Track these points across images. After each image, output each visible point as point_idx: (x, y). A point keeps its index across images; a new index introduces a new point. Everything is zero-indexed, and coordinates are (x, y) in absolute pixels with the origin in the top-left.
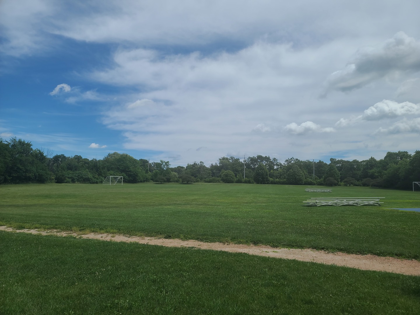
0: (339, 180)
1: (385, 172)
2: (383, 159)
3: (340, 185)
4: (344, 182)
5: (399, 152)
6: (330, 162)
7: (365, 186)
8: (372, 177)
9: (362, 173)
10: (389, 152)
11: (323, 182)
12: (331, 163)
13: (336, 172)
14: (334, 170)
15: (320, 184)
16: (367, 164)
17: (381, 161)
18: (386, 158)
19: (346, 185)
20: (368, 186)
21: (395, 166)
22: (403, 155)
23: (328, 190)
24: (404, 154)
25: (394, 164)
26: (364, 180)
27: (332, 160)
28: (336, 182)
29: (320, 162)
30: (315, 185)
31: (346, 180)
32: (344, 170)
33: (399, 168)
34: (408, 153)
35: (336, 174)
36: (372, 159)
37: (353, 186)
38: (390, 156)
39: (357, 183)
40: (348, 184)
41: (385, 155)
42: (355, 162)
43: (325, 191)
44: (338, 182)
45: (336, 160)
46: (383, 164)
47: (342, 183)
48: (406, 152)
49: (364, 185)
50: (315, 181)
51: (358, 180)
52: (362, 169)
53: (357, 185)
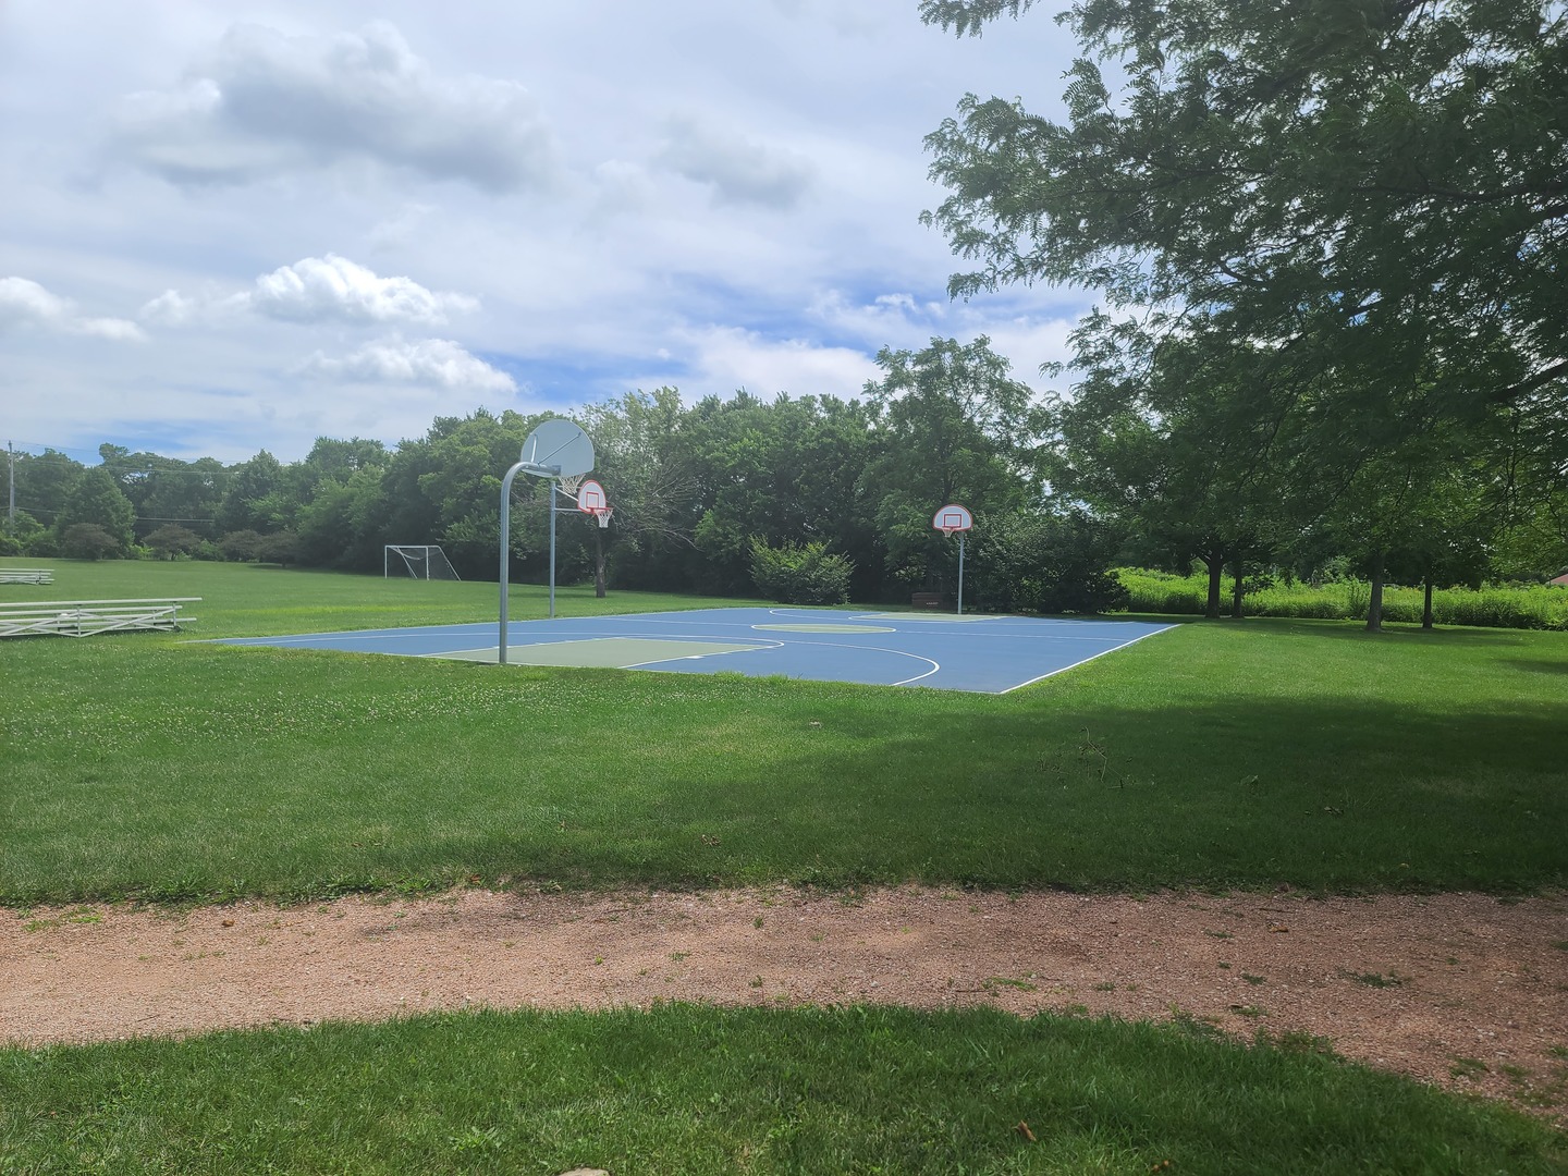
0: (130, 535)
1: (307, 508)
2: (303, 463)
3: (132, 556)
4: (150, 543)
5: (354, 441)
6: (102, 461)
7: (237, 560)
8: (263, 525)
9: (226, 509)
10: (322, 439)
11: (54, 544)
12: (104, 465)
13: (113, 503)
14: (106, 494)
15: (42, 551)
16: (245, 476)
17: (295, 468)
18: (312, 457)
19: (158, 557)
20: (245, 559)
21: (340, 488)
22: (366, 452)
23: (35, 576)
24: (371, 451)
25: (338, 481)
26: (232, 538)
27: (106, 450)
28: (112, 542)
29: (50, 456)
30: (17, 555)
31: (156, 534)
32: (159, 497)
33: (351, 498)
34: (382, 446)
35: (116, 510)
36: (264, 461)
37: (192, 559)
38: (328, 453)
39: (206, 546)
40: (166, 551)
41: (310, 448)
42: (207, 465)
43: (21, 579)
44: (124, 542)
45: (126, 451)
46: (302, 481)
47: (145, 550)
48: (378, 445)
49: (233, 556)
50: (16, 536)
51: (212, 539)
52: (226, 494)
53: (206, 558)
